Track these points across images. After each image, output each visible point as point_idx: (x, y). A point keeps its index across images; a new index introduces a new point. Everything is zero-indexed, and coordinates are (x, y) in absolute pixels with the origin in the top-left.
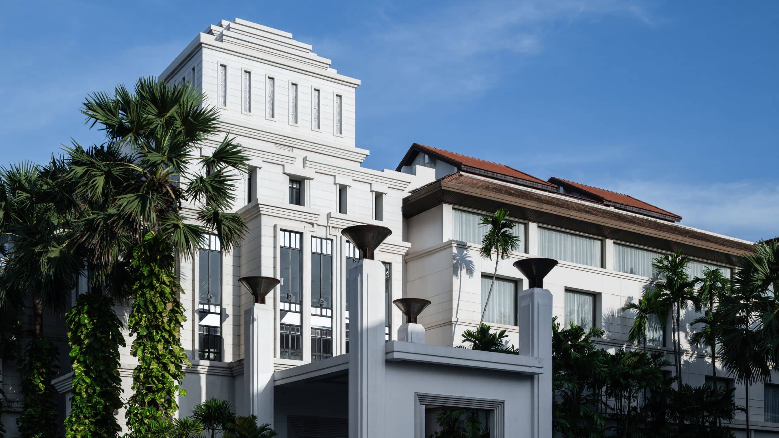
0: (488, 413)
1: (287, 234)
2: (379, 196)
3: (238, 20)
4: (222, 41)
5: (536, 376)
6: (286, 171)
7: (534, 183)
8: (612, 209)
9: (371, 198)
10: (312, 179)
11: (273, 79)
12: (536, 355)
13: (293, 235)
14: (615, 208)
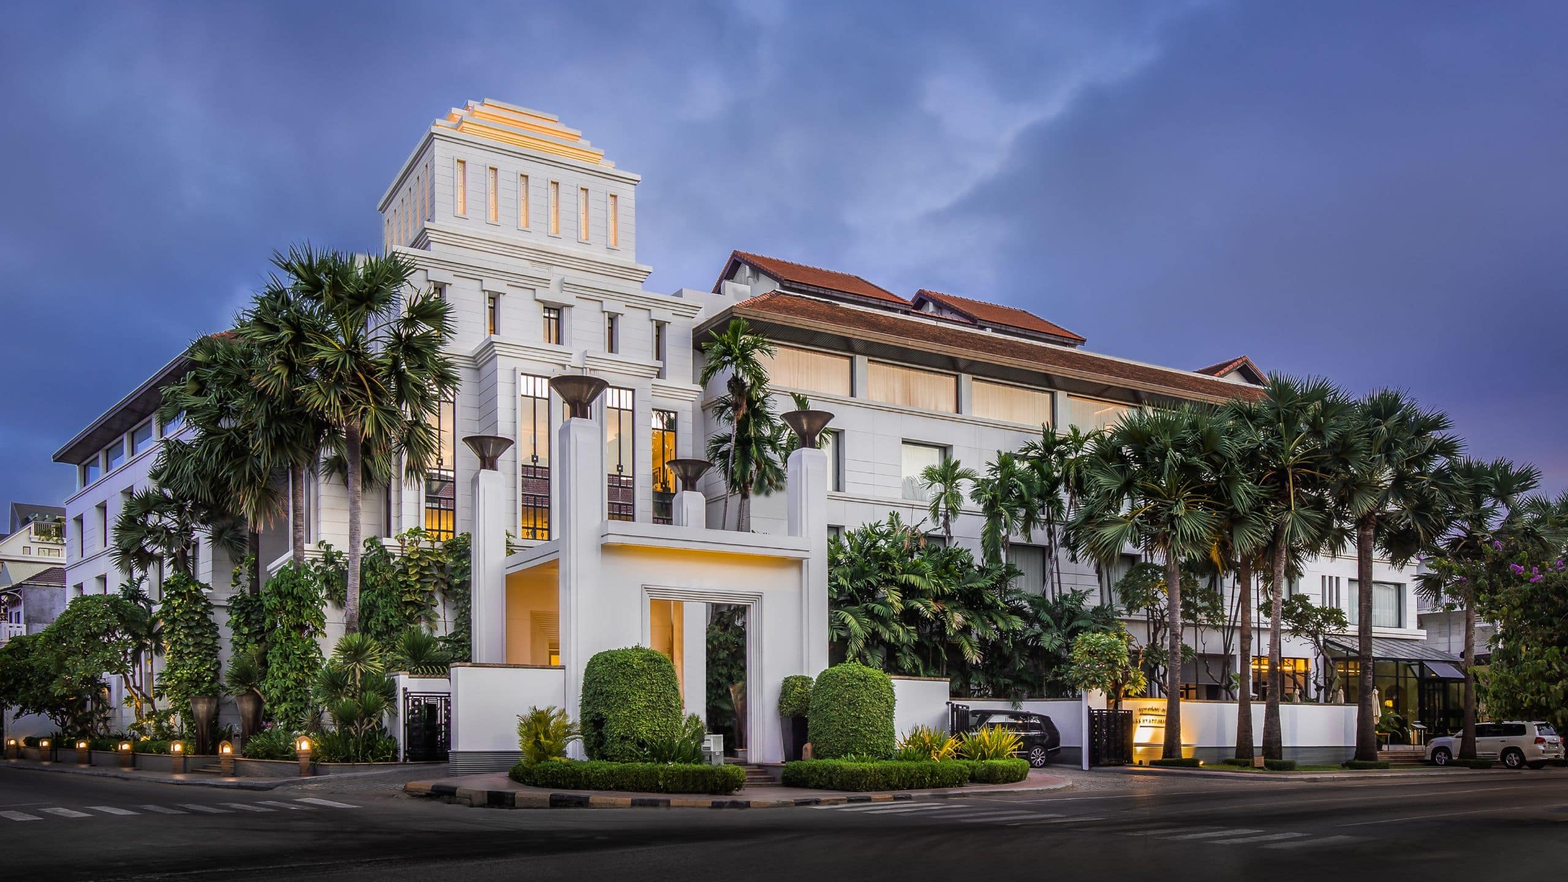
0: (742, 610)
1: (531, 379)
2: (660, 326)
3: (487, 101)
4: (461, 131)
5: (805, 561)
6: (537, 298)
7: (890, 302)
8: (988, 332)
9: (651, 329)
10: (572, 306)
11: (527, 177)
12: (804, 535)
13: (538, 380)
14: (994, 330)
